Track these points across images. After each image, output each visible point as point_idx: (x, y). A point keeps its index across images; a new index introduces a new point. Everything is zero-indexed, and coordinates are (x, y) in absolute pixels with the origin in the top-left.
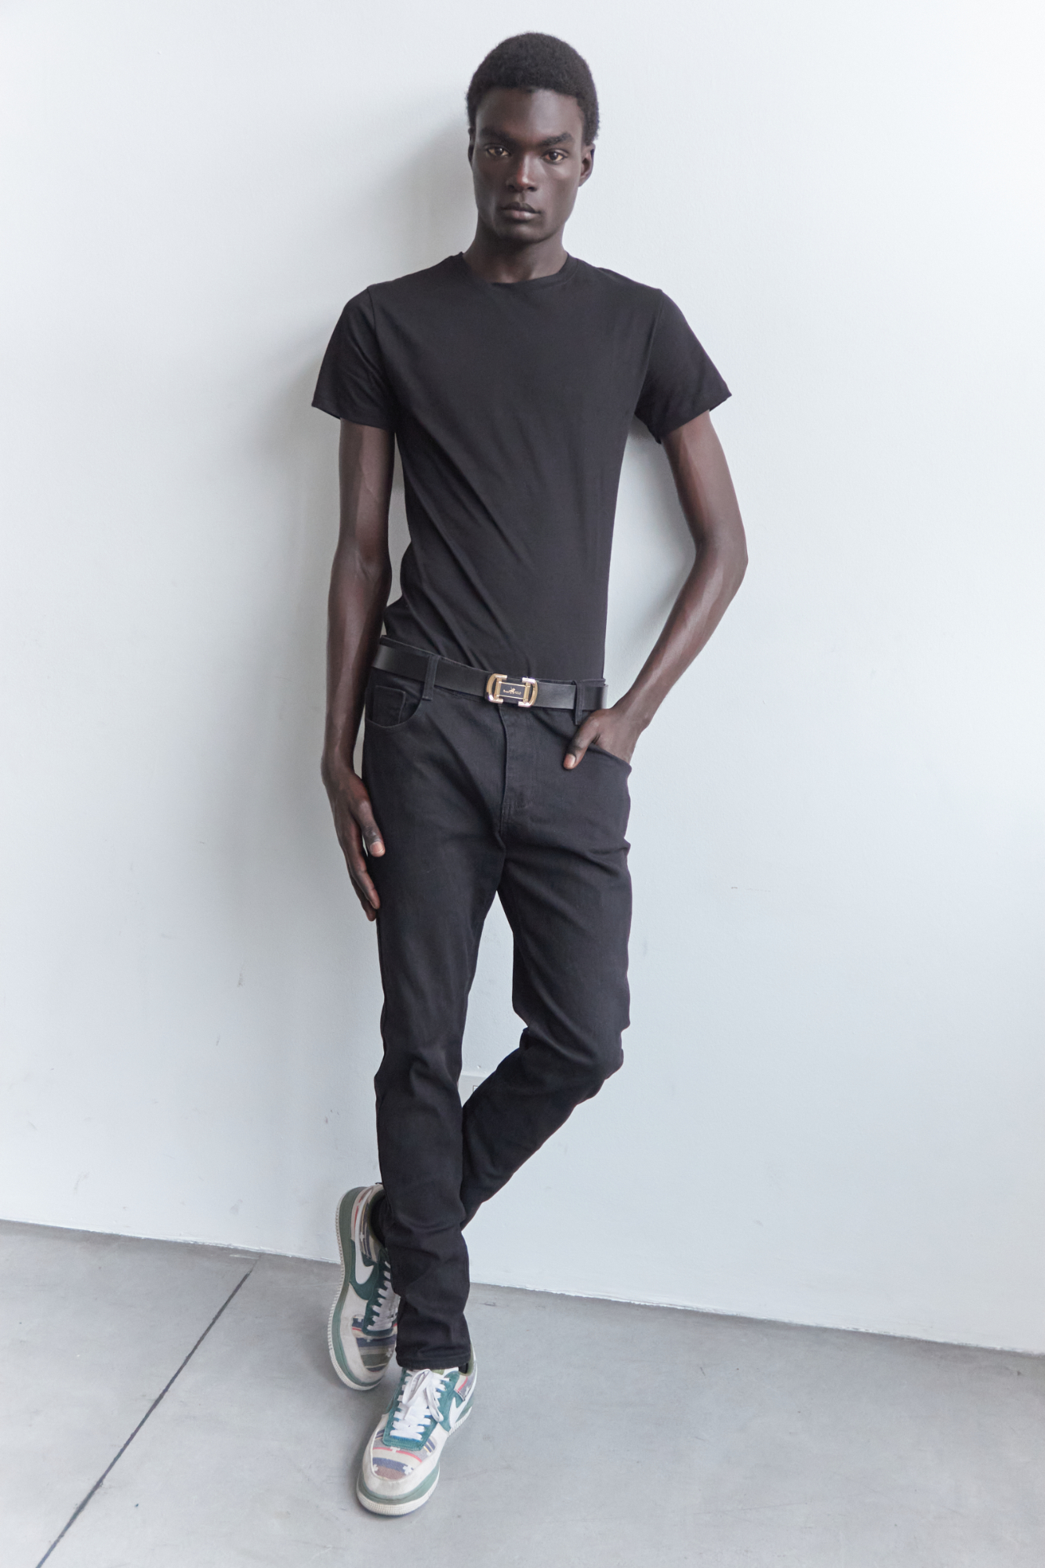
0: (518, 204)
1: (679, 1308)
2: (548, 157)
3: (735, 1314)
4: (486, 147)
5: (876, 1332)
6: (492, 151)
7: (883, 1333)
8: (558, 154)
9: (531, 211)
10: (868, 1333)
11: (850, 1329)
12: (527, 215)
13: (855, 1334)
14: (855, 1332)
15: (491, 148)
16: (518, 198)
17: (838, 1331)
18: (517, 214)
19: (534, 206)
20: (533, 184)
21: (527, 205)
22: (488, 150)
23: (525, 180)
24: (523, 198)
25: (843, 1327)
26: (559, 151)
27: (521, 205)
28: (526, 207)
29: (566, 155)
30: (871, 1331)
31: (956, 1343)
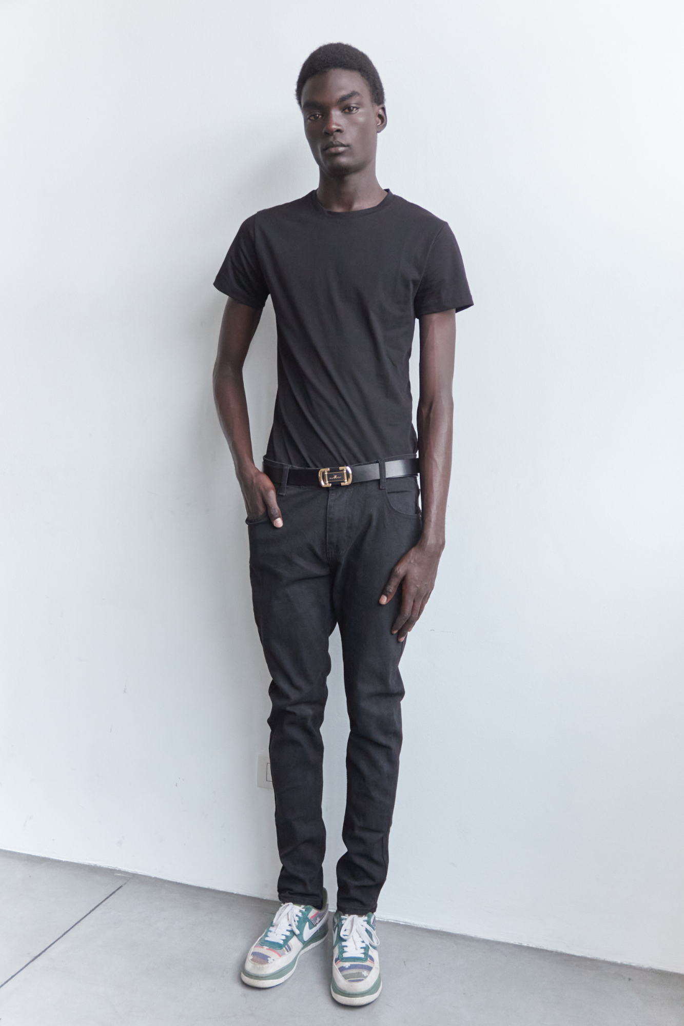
0: (332, 142)
1: (401, 923)
2: (347, 111)
3: (439, 929)
4: (308, 116)
5: (534, 946)
6: (312, 118)
7: (539, 947)
8: (353, 107)
9: (343, 145)
10: (528, 947)
11: (517, 944)
12: (341, 149)
13: (520, 947)
14: (519, 946)
15: (311, 116)
16: (331, 139)
17: (508, 944)
18: (333, 150)
19: (344, 142)
20: (339, 128)
21: (338, 142)
22: (309, 118)
23: (334, 127)
24: (335, 138)
25: (512, 942)
26: (354, 105)
27: (334, 143)
28: (338, 143)
29: (358, 106)
30: (530, 946)
31: (589, 957)
